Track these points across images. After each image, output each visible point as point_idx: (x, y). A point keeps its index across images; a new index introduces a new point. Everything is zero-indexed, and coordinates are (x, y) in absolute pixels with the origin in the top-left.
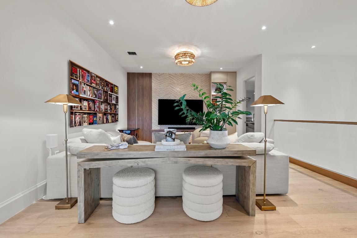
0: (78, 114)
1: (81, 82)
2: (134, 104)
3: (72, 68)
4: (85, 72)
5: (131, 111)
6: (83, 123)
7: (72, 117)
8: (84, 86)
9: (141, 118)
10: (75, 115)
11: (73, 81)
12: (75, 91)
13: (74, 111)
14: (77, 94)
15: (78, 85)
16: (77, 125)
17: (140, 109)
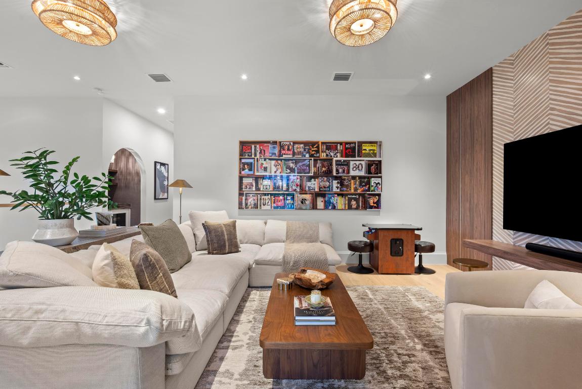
0: (251, 195)
1: (257, 159)
2: (457, 170)
3: (242, 148)
4: (266, 145)
5: (452, 187)
6: (260, 206)
7: (242, 199)
8: (264, 162)
9: (468, 205)
10: (246, 196)
11: (243, 161)
12: (247, 170)
13: (245, 192)
14: (251, 173)
15: (253, 162)
16: (250, 207)
17: (467, 179)
